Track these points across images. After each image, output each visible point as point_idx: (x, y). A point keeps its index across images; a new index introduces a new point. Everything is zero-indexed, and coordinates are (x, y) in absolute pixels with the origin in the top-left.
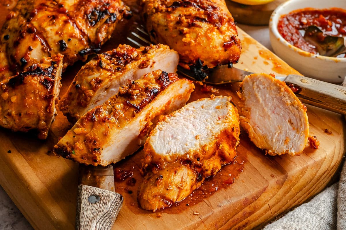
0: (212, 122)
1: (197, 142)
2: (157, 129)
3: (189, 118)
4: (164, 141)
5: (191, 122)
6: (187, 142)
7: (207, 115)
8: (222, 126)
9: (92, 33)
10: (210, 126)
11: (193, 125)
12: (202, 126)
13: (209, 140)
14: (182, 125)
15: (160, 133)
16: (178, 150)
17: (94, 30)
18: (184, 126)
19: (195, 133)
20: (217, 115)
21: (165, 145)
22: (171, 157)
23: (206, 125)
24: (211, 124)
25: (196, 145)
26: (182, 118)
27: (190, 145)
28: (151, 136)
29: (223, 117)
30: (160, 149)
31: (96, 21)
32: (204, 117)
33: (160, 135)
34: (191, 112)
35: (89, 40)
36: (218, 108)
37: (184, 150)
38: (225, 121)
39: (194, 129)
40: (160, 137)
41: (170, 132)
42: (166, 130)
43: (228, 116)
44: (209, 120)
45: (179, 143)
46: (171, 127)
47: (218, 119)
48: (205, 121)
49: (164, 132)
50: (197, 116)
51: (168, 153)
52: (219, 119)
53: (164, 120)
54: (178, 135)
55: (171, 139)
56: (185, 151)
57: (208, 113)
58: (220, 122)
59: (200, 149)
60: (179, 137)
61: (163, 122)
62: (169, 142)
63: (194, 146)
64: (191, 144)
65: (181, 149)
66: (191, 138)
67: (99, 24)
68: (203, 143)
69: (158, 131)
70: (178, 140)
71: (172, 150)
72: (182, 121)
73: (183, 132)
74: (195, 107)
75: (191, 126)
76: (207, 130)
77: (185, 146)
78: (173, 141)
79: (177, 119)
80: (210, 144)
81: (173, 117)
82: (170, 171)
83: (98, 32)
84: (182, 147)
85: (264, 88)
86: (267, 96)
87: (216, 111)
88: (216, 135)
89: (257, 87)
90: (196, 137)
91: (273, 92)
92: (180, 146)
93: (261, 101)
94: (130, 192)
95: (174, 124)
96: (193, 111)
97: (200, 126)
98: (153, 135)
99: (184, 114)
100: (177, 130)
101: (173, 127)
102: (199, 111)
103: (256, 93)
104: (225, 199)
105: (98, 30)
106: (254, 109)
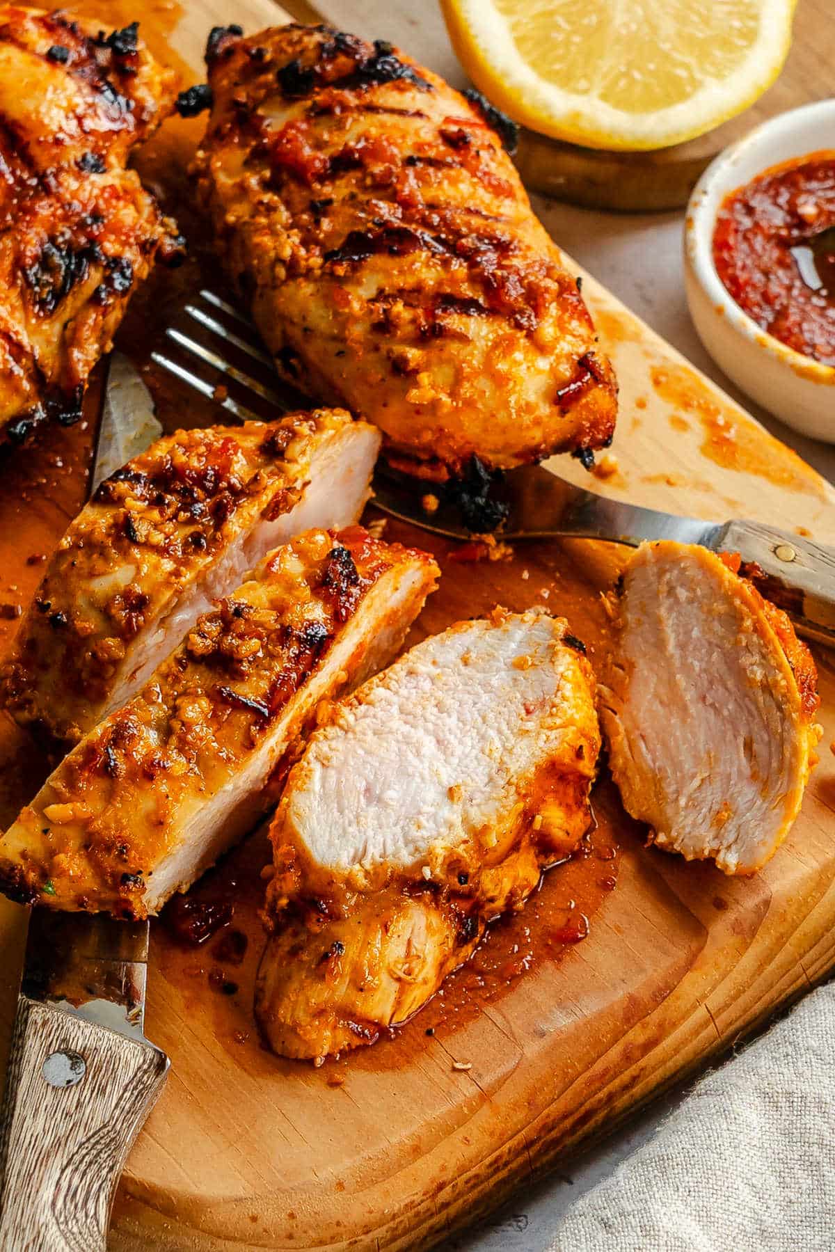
0: (504, 727)
1: (453, 814)
2: (312, 759)
3: (419, 711)
4: (341, 812)
5: (430, 726)
6: (420, 813)
7: (485, 697)
8: (541, 744)
9: (49, 342)
10: (497, 744)
11: (438, 742)
12: (469, 742)
13: (497, 804)
14: (398, 741)
15: (324, 779)
16: (390, 850)
17: (52, 329)
18: (404, 747)
19: (448, 776)
20: (518, 695)
21: (344, 830)
22: (367, 873)
23: (483, 737)
24: (500, 732)
25: (451, 826)
26: (395, 710)
27: (431, 825)
28: (294, 793)
29: (542, 704)
30: (330, 844)
31: (59, 295)
32: (475, 703)
33: (323, 786)
34: (426, 685)
35: (37, 374)
36: (519, 665)
37: (411, 848)
38: (549, 721)
39: (442, 757)
40: (324, 797)
41: (359, 773)
42: (345, 762)
43: (557, 701)
44: (491, 716)
45: (392, 821)
46: (361, 752)
47: (523, 712)
48: (480, 720)
49: (339, 772)
50: (449, 702)
51: (358, 858)
52: (528, 712)
53: (333, 722)
54: (386, 786)
55: (363, 800)
56: (417, 849)
57: (486, 686)
58: (530, 725)
59: (465, 842)
60: (391, 795)
61: (331, 731)
62: (357, 817)
63: (443, 830)
64: (435, 822)
65: (401, 844)
66: (432, 794)
67: (71, 304)
68: (477, 817)
69: (316, 766)
70: (386, 805)
71: (371, 850)
72: (396, 723)
73: (404, 773)
74: (438, 660)
75: (429, 746)
76: (488, 759)
77: (414, 833)
78: (373, 810)
79: (380, 714)
80: (501, 819)
81: (363, 708)
82: (369, 925)
83: (67, 342)
84: (405, 836)
85: (691, 601)
86: (695, 633)
87: (515, 680)
88: (522, 784)
89: (671, 592)
90: (451, 793)
91: (717, 626)
92: (398, 830)
93: (671, 647)
94: (228, 989)
95: (370, 737)
96: (433, 680)
97: (461, 742)
98: (300, 789)
99: (404, 692)
100: (381, 763)
101: (368, 753)
102: (454, 679)
103: (663, 612)
104: (560, 1005)
105: (68, 333)
106: (643, 668)
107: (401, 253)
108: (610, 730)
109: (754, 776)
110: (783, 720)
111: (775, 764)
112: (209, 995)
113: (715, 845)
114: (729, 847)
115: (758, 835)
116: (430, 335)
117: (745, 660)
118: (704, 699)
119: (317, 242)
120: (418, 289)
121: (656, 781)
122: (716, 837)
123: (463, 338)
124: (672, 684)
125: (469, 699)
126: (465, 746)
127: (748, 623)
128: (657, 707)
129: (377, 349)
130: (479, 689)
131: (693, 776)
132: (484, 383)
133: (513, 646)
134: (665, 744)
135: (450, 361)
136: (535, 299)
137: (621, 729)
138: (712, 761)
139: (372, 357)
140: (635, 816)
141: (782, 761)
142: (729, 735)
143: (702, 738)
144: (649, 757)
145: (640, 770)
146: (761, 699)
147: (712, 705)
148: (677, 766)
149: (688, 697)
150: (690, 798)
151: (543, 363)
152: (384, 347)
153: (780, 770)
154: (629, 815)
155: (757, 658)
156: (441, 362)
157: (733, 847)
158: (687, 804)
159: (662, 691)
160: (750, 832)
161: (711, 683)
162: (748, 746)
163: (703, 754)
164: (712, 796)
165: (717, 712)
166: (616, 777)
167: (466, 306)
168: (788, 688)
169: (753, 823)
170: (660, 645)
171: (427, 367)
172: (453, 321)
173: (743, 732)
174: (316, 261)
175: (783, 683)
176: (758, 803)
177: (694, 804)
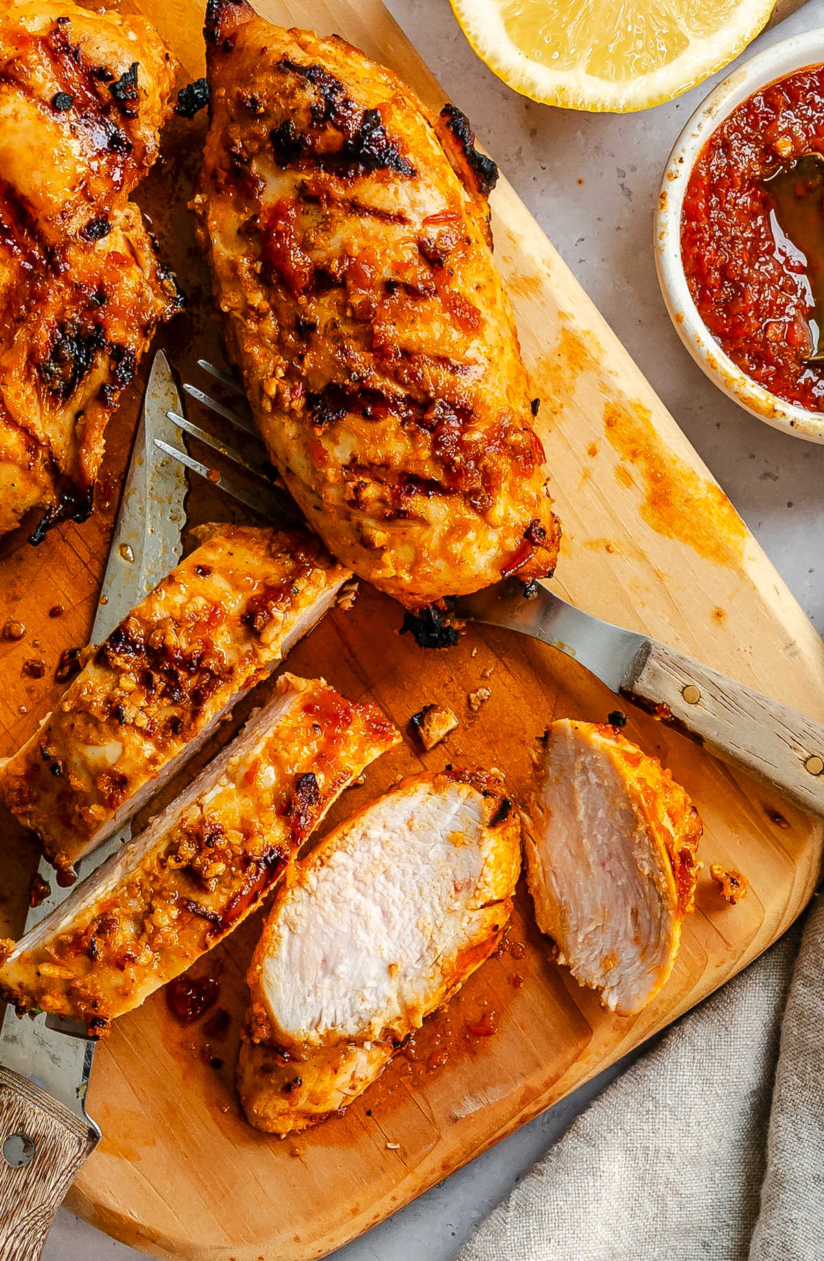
0: (436, 902)
1: (389, 988)
2: (281, 923)
3: (369, 878)
4: (303, 980)
5: (377, 895)
6: (364, 987)
7: (423, 869)
8: (465, 924)
9: (62, 432)
10: (429, 920)
11: (383, 912)
12: (406, 914)
13: (425, 983)
14: (351, 912)
15: (290, 944)
16: (339, 1020)
17: (65, 417)
18: (355, 919)
19: (389, 950)
20: (450, 872)
21: (304, 998)
22: (321, 1036)
23: (419, 910)
24: (432, 907)
25: (389, 1000)
26: (350, 876)
27: (373, 998)
28: (267, 960)
29: (469, 884)
30: (293, 1012)
32: (415, 874)
33: (289, 954)
34: (377, 850)
35: (52, 467)
36: (454, 840)
37: (356, 1018)
38: (472, 903)
39: (385, 930)
40: (289, 965)
41: (319, 945)
42: (307, 930)
43: (480, 885)
44: (426, 889)
45: (342, 992)
46: (320, 920)
47: (453, 888)
48: (417, 892)
49: (303, 941)
50: (395, 871)
51: (316, 1025)
52: (456, 889)
53: (300, 883)
54: (339, 960)
55: (320, 973)
56: (360, 1019)
57: (424, 855)
58: (457, 906)
59: (399, 1018)
60: (342, 969)
61: (299, 893)
62: (315, 987)
63: (383, 1004)
64: (376, 996)
65: (348, 1016)
66: (375, 969)
67: (82, 394)
68: (410, 999)
69: (284, 932)
70: (338, 978)
71: (324, 1020)
72: (350, 892)
73: (353, 946)
74: (388, 824)
75: (375, 912)
76: (421, 935)
77: (361, 1007)
78: (327, 982)
79: (338, 879)
80: (427, 999)
81: (324, 870)
82: (322, 1069)
83: (79, 440)
84: (352, 1009)
85: (599, 785)
86: (601, 814)
87: (448, 855)
88: (447, 966)
89: (584, 770)
90: (391, 968)
91: (618, 816)
92: (346, 1001)
93: (581, 815)
94: (216, 1064)
95: (329, 905)
96: (383, 845)
97: (401, 915)
98: (271, 956)
99: (358, 855)
100: (336, 934)
101: (326, 922)
102: (399, 846)
103: (577, 784)
104: (472, 1095)
105: (78, 428)
106: (558, 820)
107: (374, 419)
108: (529, 853)
109: (636, 940)
110: (662, 910)
111: (653, 940)
112: (201, 1068)
113: (601, 983)
114: (612, 988)
115: (635, 989)
116: (396, 516)
117: (637, 854)
118: (603, 865)
119: (300, 378)
120: (386, 465)
121: (562, 911)
122: (603, 976)
123: (424, 522)
124: (580, 845)
125: (410, 869)
126: (403, 918)
127: (642, 828)
128: (566, 853)
129: (348, 517)
130: (418, 859)
131: (591, 921)
132: (440, 564)
133: (449, 818)
134: (570, 885)
135: (411, 543)
136: (489, 482)
137: (538, 859)
138: (606, 917)
139: (344, 523)
140: (543, 931)
141: (659, 939)
142: (621, 901)
143: (600, 894)
144: (557, 890)
145: (550, 896)
146: (647, 888)
147: (610, 872)
148: (579, 907)
149: (591, 860)
150: (586, 936)
151: (493, 537)
152: (355, 518)
153: (657, 945)
154: (538, 929)
155: (646, 856)
156: (403, 543)
157: (615, 990)
158: (584, 940)
159: (573, 846)
160: (629, 984)
161: (610, 855)
162: (635, 913)
163: (599, 906)
164: (603, 942)
165: (614, 879)
166: (531, 891)
167: (428, 487)
168: (668, 890)
169: (631, 978)
170: (573, 808)
171: (391, 544)
172: (417, 503)
173: (631, 903)
174: (298, 404)
175: (664, 885)
176: (638, 964)
177: (588, 942)
